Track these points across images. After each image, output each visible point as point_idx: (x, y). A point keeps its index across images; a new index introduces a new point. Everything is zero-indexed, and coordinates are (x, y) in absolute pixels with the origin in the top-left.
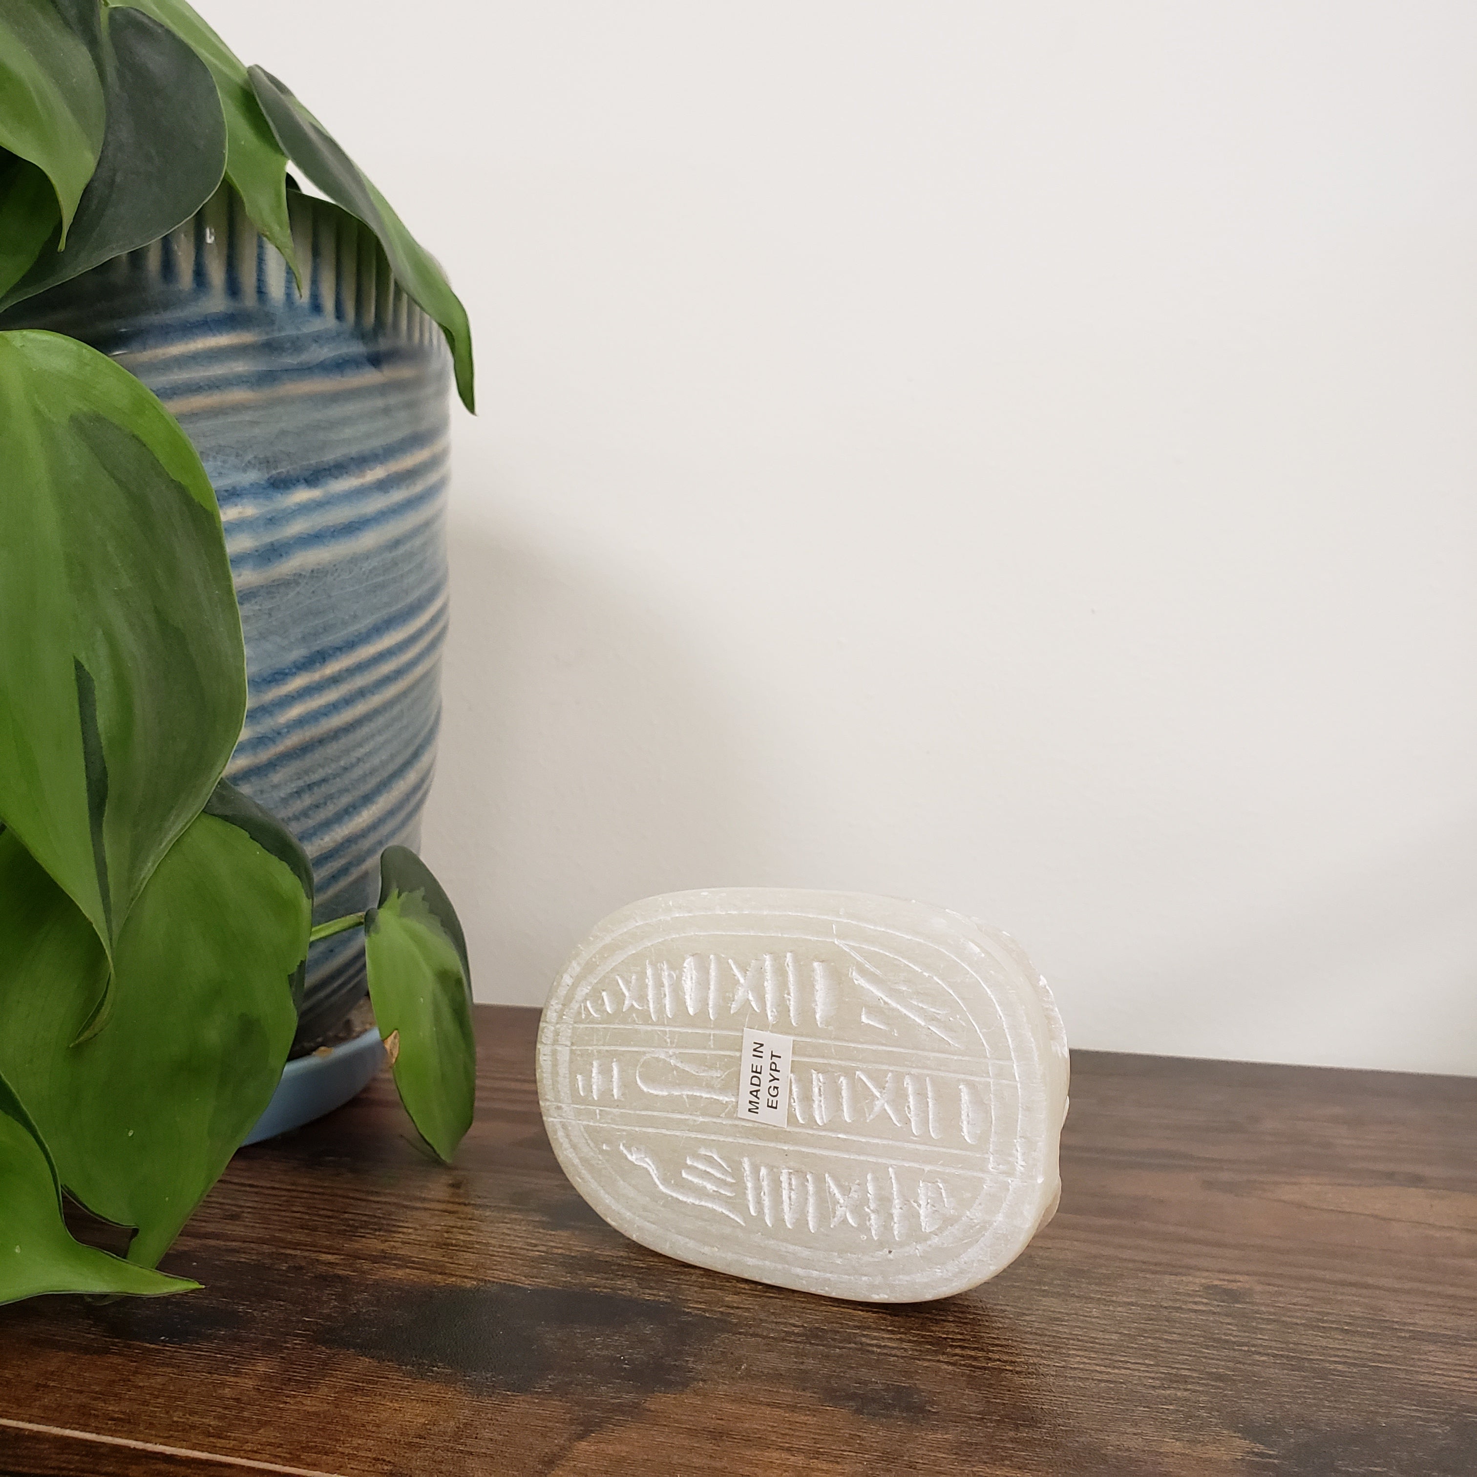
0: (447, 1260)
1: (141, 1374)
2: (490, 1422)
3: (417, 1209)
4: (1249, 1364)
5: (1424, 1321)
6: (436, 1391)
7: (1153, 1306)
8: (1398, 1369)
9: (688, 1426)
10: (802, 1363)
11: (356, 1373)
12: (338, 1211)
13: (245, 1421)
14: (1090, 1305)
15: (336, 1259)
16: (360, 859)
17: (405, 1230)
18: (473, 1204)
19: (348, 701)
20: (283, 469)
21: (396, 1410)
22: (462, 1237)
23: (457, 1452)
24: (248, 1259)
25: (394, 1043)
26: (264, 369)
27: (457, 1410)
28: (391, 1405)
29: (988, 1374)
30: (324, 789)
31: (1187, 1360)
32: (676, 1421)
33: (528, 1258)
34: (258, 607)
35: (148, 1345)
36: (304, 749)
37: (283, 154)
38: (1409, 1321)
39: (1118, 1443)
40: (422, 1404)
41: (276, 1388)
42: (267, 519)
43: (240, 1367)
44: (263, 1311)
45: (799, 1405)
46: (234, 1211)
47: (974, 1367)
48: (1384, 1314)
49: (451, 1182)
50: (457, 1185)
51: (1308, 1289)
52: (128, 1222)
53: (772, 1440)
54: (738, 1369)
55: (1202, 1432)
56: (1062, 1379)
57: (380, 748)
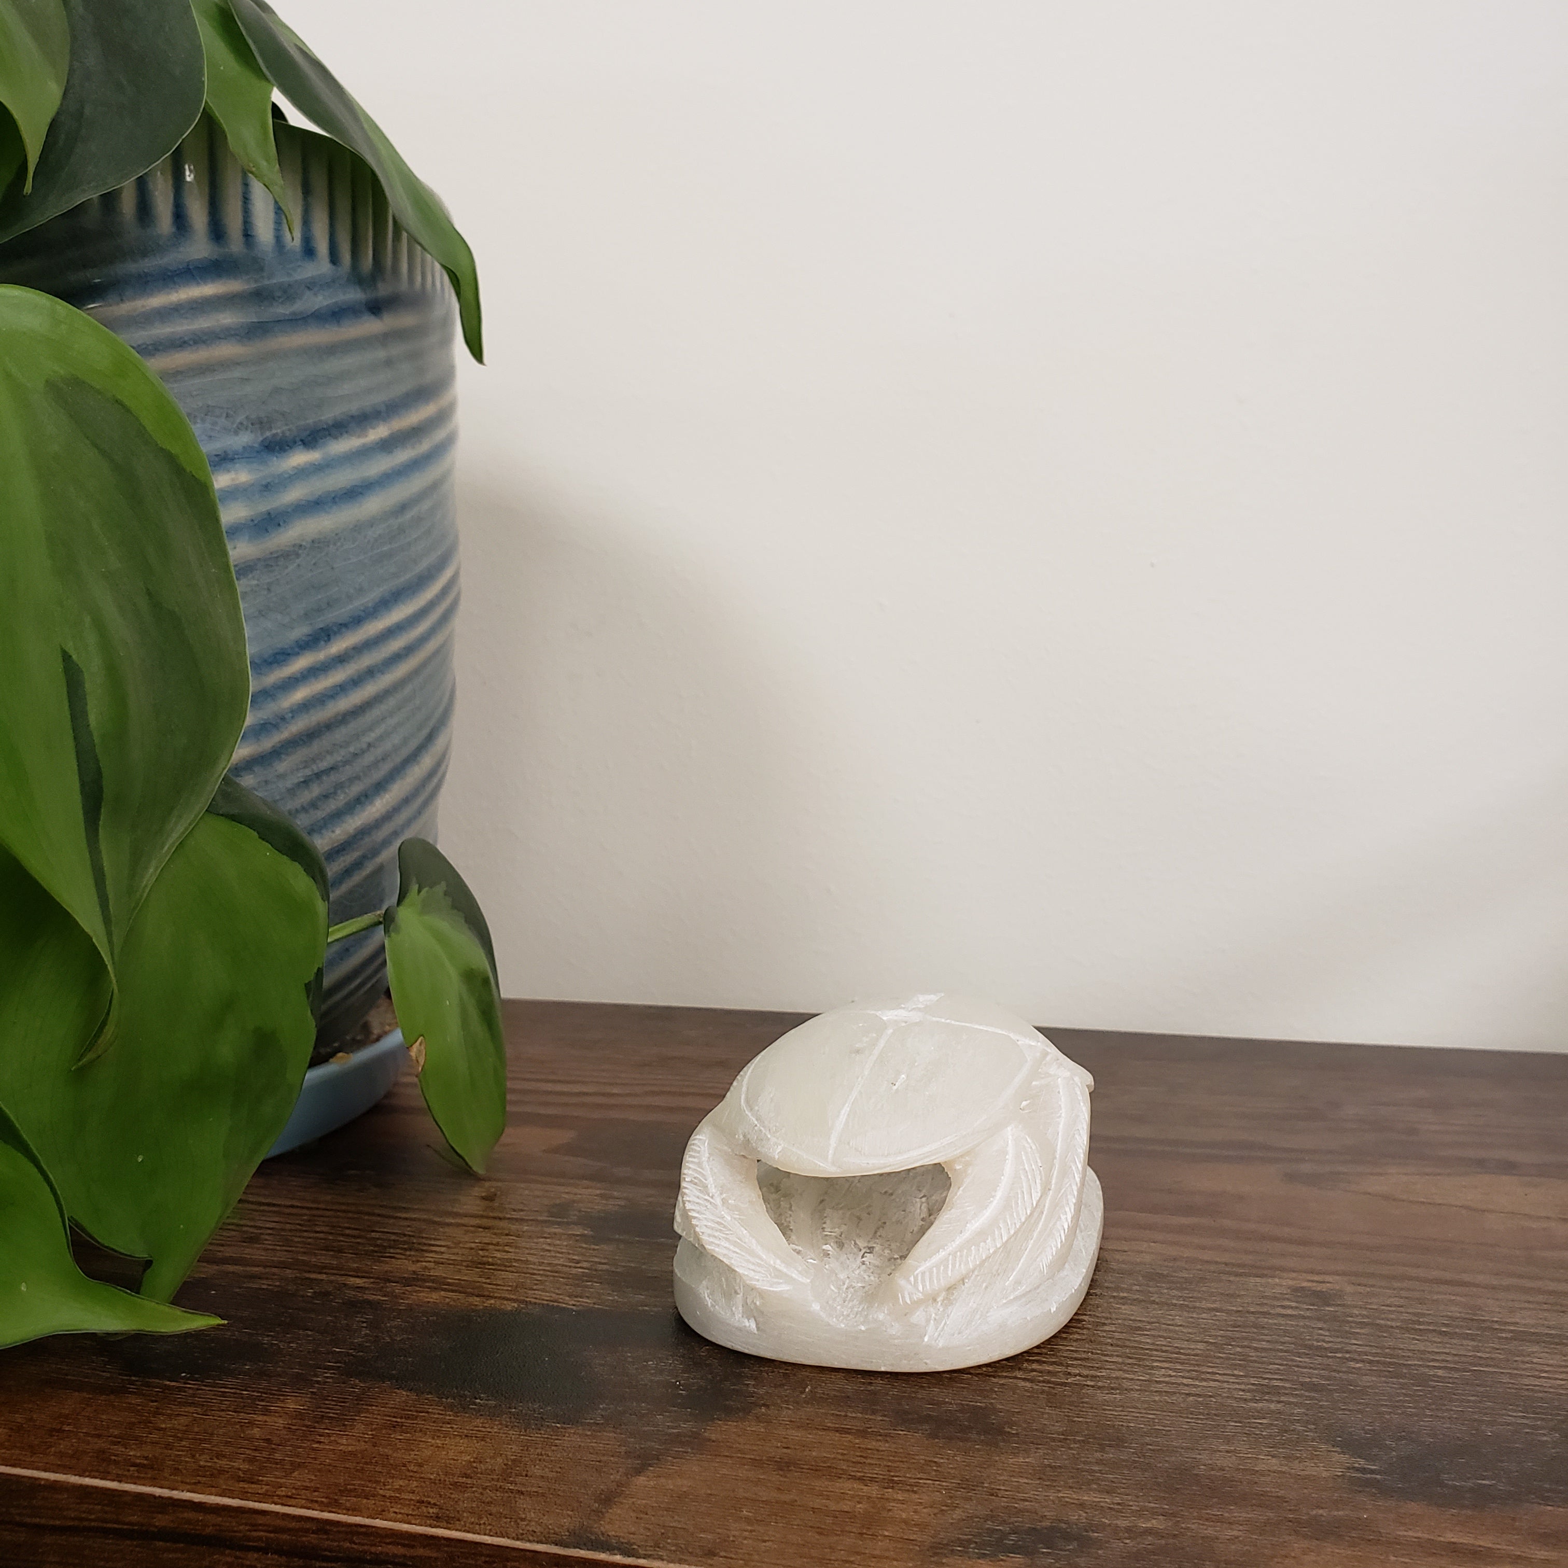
0: (484, 1281)
1: (163, 1414)
2: (540, 1457)
3: (449, 1225)
4: (1344, 1372)
5: (1526, 1320)
6: (481, 1425)
7: (1239, 1311)
8: (1502, 1373)
9: (752, 1457)
11: (392, 1408)
12: (363, 1230)
13: (277, 1464)
14: (1172, 1313)
15: (364, 1282)
16: (375, 852)
17: (437, 1249)
18: (509, 1219)
19: (356, 682)
20: (279, 430)
21: (439, 1447)
22: (498, 1255)
23: (507, 1492)
24: (269, 1285)
25: (419, 1051)
26: (255, 320)
27: (505, 1446)
28: (433, 1441)
29: (1068, 1391)
30: (334, 778)
31: (1279, 1369)
32: (740, 1451)
33: (571, 1276)
34: (255, 582)
35: (168, 1383)
36: (311, 735)
37: (267, 80)
38: (1510, 1320)
39: (1210, 1462)
40: (466, 1441)
41: (307, 1426)
42: (262, 485)
43: (268, 1404)
44: (290, 1343)
45: (869, 1430)
46: (252, 1233)
47: (1053, 1383)
48: (1483, 1313)
49: (483, 1194)
50: (490, 1198)
51: (1402, 1289)
52: (141, 1253)
53: (843, 1469)
54: (802, 1393)
55: (1299, 1447)
56: (1147, 1394)
57: (392, 732)
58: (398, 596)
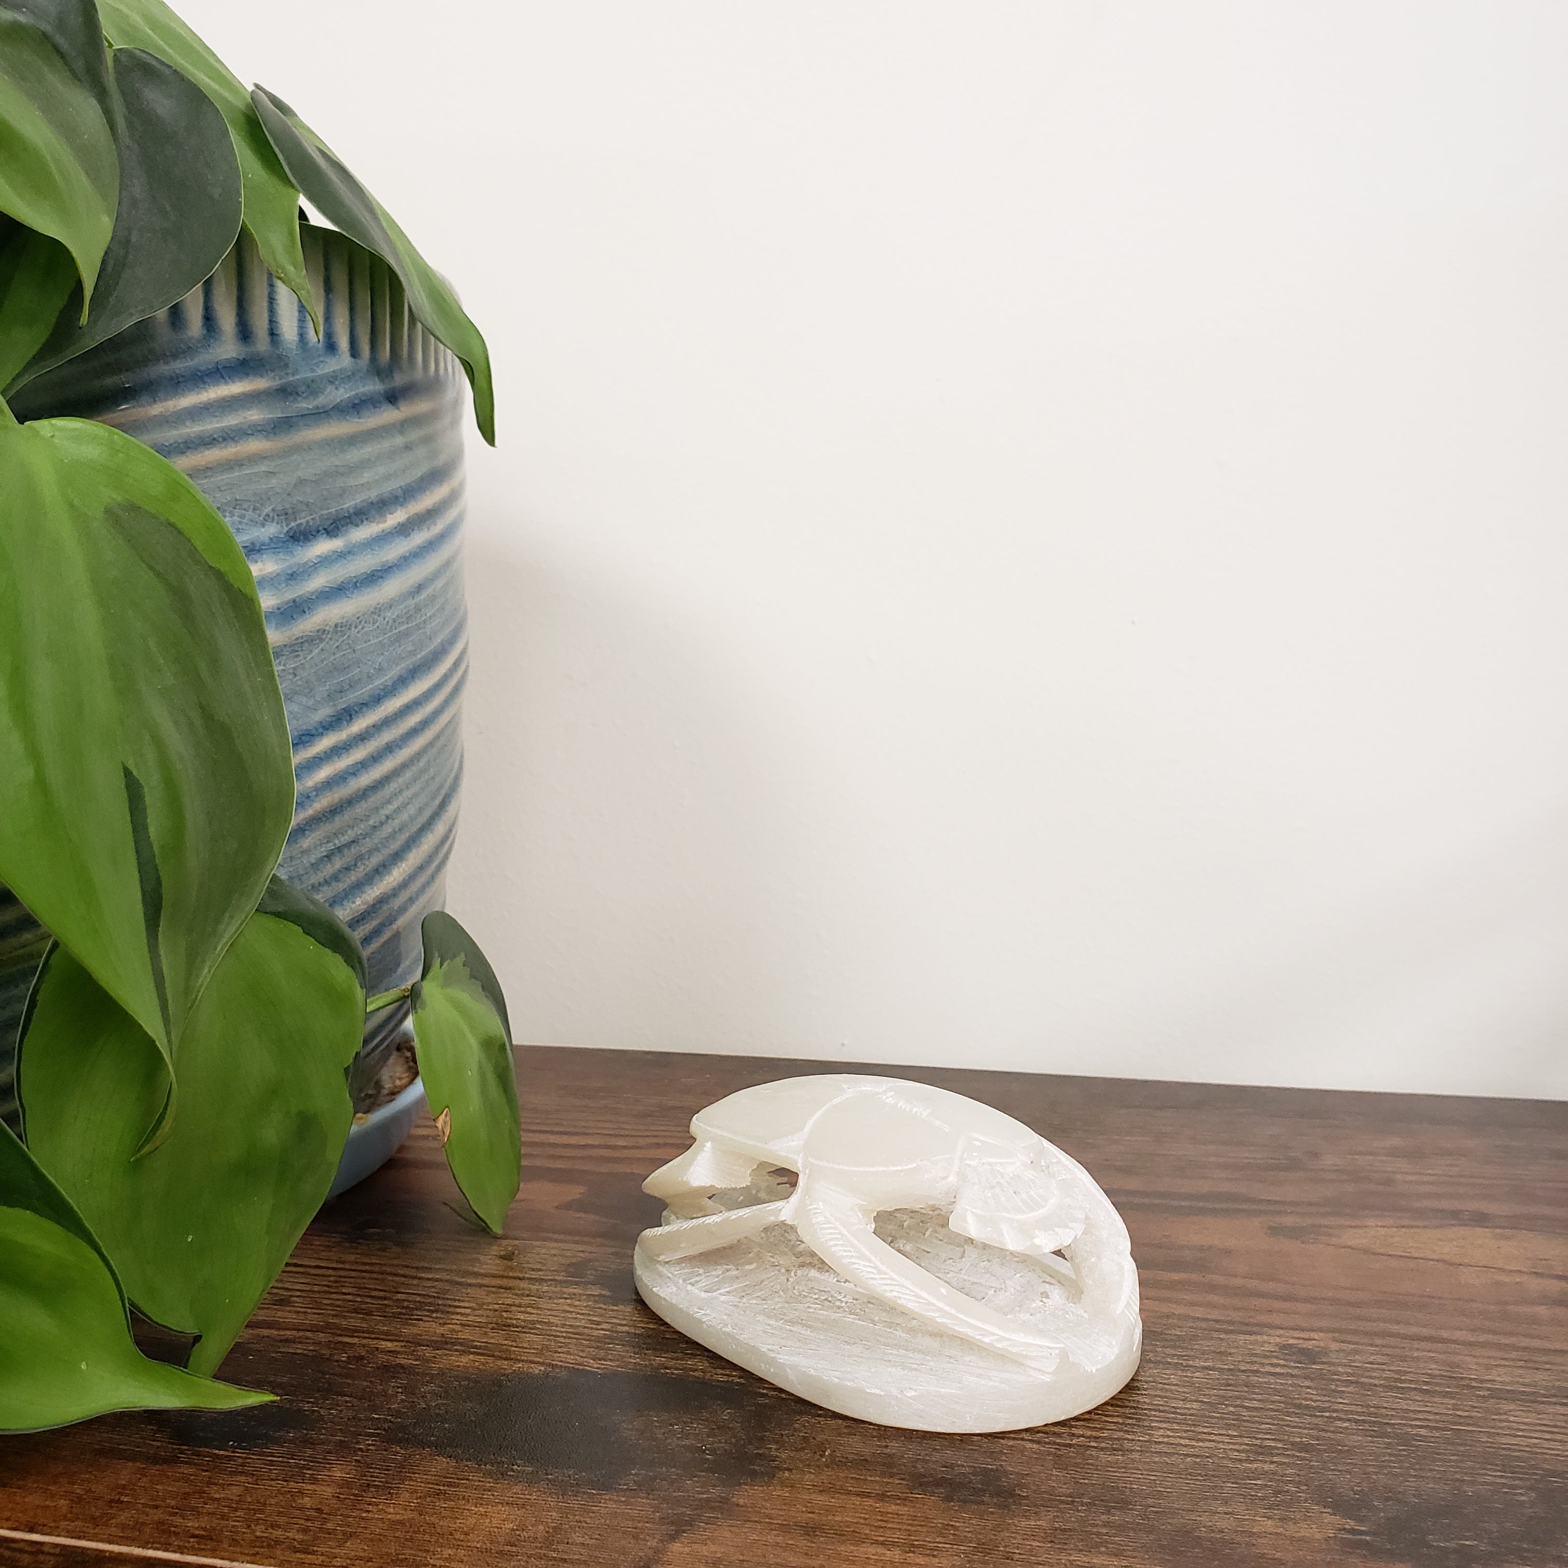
0: (510, 1343)
1: (216, 1484)
2: (580, 1524)
3: (470, 1285)
4: (1332, 1432)
5: (1502, 1377)
6: (520, 1492)
7: (1232, 1370)
8: (1480, 1431)
9: (780, 1522)
10: (887, 1447)
11: (435, 1475)
12: (390, 1292)
13: (330, 1534)
14: (1168, 1372)
15: (396, 1346)
16: (391, 919)
17: (462, 1311)
18: (528, 1279)
19: (375, 758)
20: (302, 520)
21: (482, 1515)
22: (522, 1316)
23: (551, 1560)
24: (305, 1350)
25: (445, 1122)
26: (280, 416)
27: (545, 1513)
28: (476, 1509)
29: (1073, 1452)
30: (354, 850)
31: (1270, 1429)
32: (767, 1516)
33: (593, 1338)
34: (281, 668)
35: (217, 1452)
36: (333, 811)
37: (293, 187)
38: (1486, 1378)
39: (1210, 1524)
40: (507, 1508)
41: (356, 1495)
42: (287, 574)
43: (315, 1472)
44: (330, 1409)
45: (888, 1494)
46: (283, 1295)
47: (1058, 1444)
48: (1461, 1371)
49: (502, 1253)
50: (508, 1257)
51: (1384, 1346)
52: (190, 1329)
53: (865, 1534)
54: (822, 1456)
55: (1292, 1508)
56: (1148, 1454)
57: (408, 804)
58: (414, 673)
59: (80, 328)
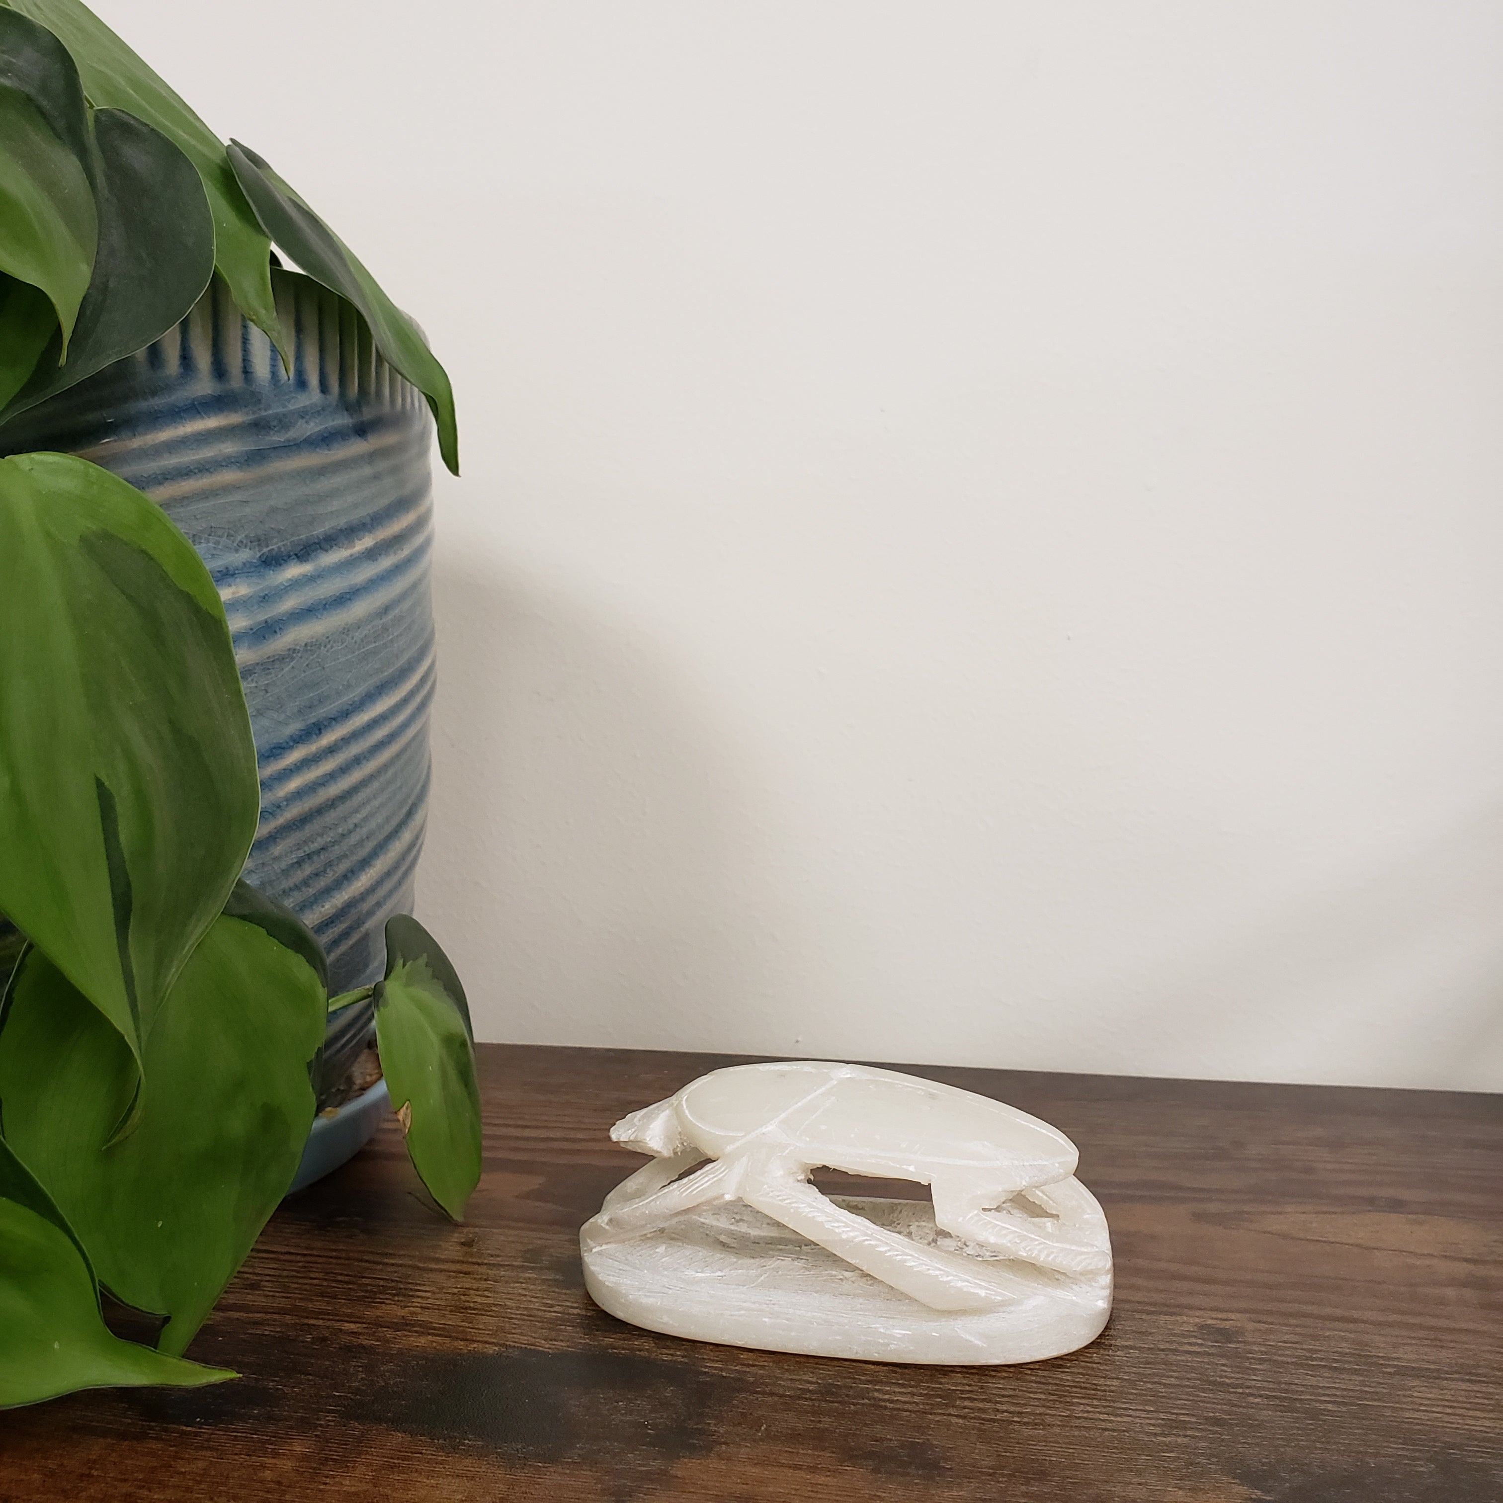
0: (467, 1325)
1: (182, 1459)
2: (525, 1495)
3: (431, 1270)
4: (1244, 1407)
5: (1408, 1355)
6: (470, 1465)
7: (1151, 1349)
8: (1385, 1407)
9: (715, 1492)
10: (820, 1422)
11: (391, 1450)
12: (355, 1276)
15: (358, 1328)
16: (359, 923)
17: (423, 1294)
18: (486, 1264)
19: (344, 770)
20: (275, 546)
21: (434, 1487)
22: (479, 1300)
24: (273, 1331)
25: (406, 1115)
26: (253, 448)
27: (492, 1485)
28: (428, 1481)
29: (997, 1427)
30: (323, 857)
31: (1185, 1404)
32: (705, 1488)
33: (545, 1320)
34: (254, 685)
35: (184, 1428)
36: (303, 820)
37: (264, 233)
38: (1394, 1355)
39: (1124, 1494)
40: (457, 1480)
41: (314, 1469)
42: (260, 597)
43: (277, 1447)
44: (294, 1387)
45: (819, 1466)
46: (251, 1280)
47: (983, 1419)
48: (1370, 1349)
49: (463, 1240)
50: (468, 1244)
51: (1297, 1326)
52: (160, 1310)
54: (758, 1431)
55: (1202, 1479)
56: (1067, 1429)
57: (376, 812)
58: (382, 689)
59: (59, 368)
